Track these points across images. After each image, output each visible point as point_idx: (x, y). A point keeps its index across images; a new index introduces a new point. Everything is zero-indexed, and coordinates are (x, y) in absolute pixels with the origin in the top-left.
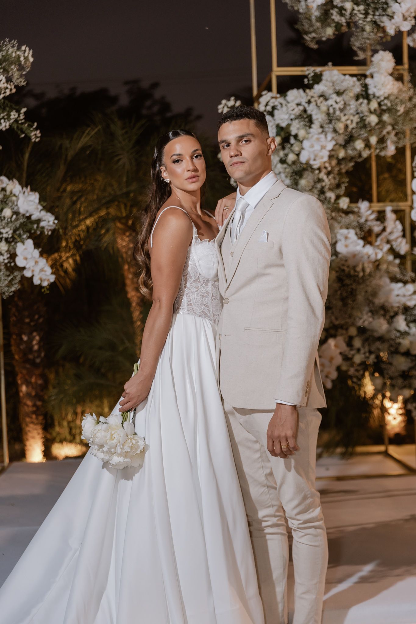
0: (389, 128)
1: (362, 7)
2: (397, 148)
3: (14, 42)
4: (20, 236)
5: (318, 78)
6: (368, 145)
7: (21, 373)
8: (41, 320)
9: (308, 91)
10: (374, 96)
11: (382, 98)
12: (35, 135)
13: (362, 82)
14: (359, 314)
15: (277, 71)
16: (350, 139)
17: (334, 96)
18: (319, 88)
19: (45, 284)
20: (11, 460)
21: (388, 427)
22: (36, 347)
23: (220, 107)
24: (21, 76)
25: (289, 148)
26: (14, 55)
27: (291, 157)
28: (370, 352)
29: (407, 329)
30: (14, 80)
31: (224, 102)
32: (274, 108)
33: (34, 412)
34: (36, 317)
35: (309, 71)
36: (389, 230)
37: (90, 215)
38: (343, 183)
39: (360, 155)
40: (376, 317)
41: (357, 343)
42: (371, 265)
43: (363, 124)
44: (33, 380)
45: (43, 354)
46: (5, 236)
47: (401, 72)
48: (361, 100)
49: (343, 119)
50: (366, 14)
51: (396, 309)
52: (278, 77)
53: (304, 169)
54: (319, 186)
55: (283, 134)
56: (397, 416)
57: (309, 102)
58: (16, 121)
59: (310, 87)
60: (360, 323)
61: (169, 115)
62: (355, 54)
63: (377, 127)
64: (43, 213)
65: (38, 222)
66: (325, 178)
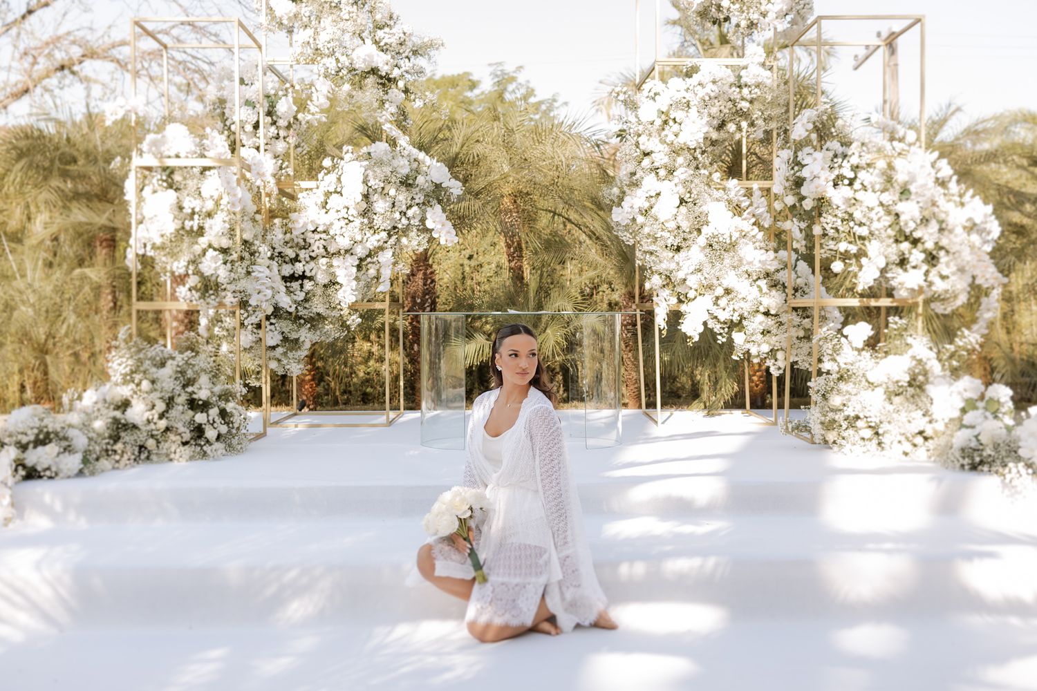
2: (765, 132)
4: (430, 202)
5: (697, 68)
6: (739, 128)
9: (686, 80)
10: (747, 85)
11: (753, 88)
13: (736, 72)
14: (726, 276)
15: (660, 61)
16: (723, 124)
17: (710, 85)
18: (697, 77)
19: (449, 244)
25: (669, 129)
27: (670, 137)
28: (734, 311)
29: (768, 291)
32: (656, 94)
36: (754, 205)
39: (733, 138)
40: (741, 280)
41: (723, 302)
42: (738, 233)
43: (735, 109)
46: (418, 201)
48: (734, 88)
49: (717, 104)
51: (759, 274)
52: (660, 66)
53: (681, 148)
54: (695, 163)
55: (663, 117)
57: (687, 90)
59: (689, 76)
60: (726, 284)
64: (453, 181)
65: (446, 190)
66: (699, 156)
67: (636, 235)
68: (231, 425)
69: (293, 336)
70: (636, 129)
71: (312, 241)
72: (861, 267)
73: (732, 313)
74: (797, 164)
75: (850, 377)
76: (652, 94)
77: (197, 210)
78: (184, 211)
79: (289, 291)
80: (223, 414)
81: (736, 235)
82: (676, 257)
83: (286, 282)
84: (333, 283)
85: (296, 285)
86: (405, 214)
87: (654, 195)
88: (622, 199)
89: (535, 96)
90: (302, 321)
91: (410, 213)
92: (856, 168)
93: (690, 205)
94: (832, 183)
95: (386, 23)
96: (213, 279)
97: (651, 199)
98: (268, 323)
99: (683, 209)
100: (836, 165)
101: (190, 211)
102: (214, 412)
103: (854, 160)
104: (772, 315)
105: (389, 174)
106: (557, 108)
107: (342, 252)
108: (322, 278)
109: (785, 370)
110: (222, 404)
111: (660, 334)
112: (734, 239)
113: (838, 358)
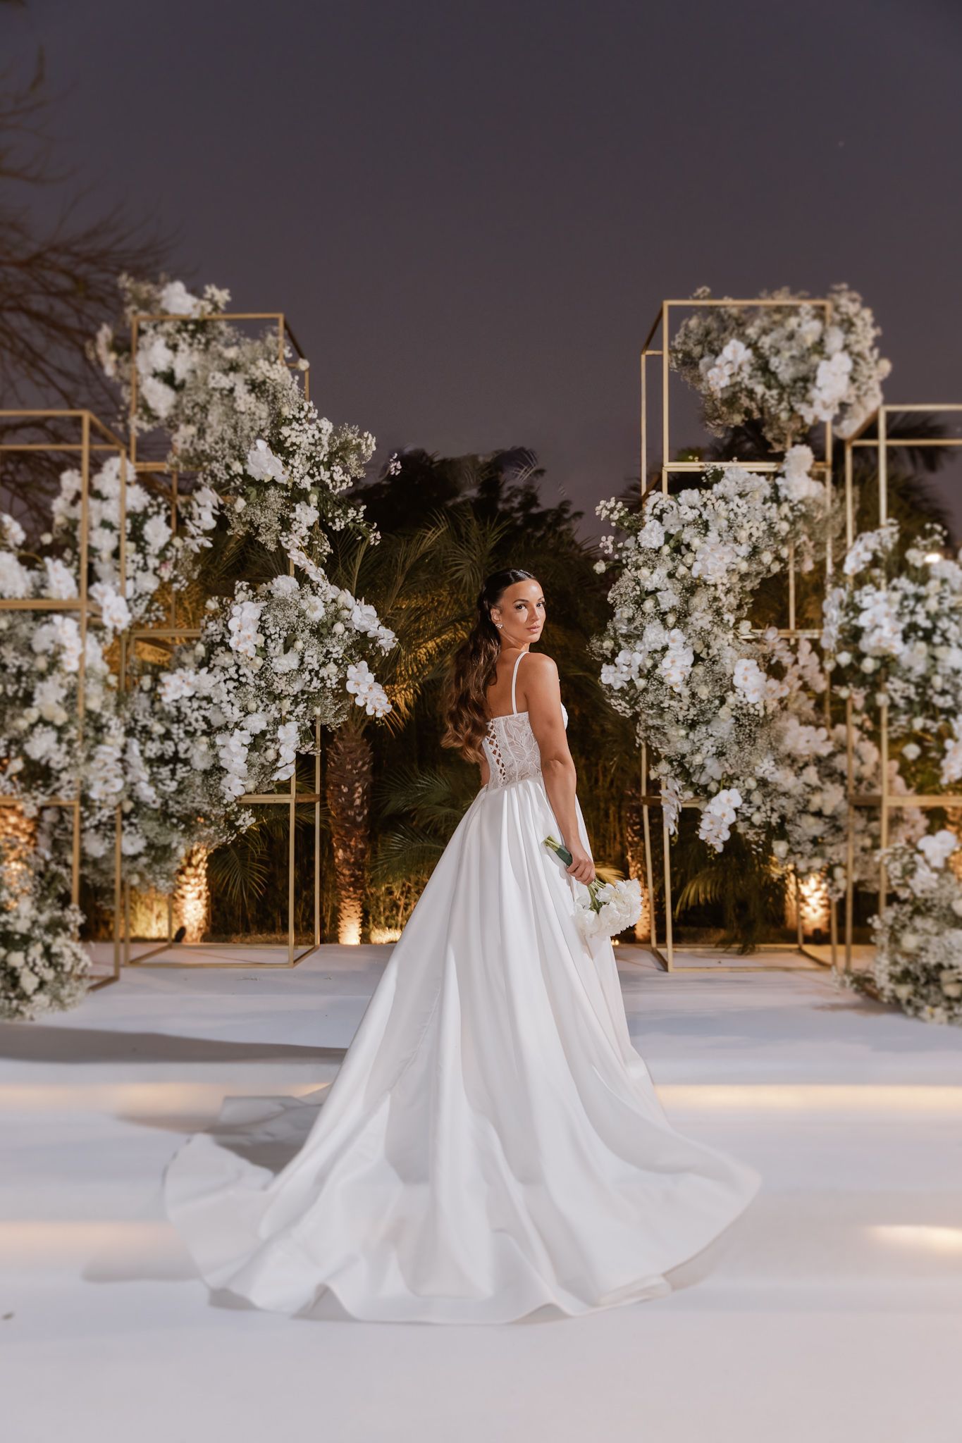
0: (804, 538)
1: (775, 392)
2: (815, 563)
3: (356, 428)
4: (351, 657)
5: (718, 476)
6: (778, 558)
7: (338, 833)
8: (365, 769)
9: (703, 492)
10: (786, 500)
11: (796, 502)
12: (375, 538)
13: (770, 481)
14: (759, 762)
15: (670, 467)
16: (755, 552)
17: (737, 499)
18: (718, 488)
19: (379, 715)
20: (322, 942)
21: (806, 922)
22: (358, 802)
23: (598, 508)
24: (360, 467)
25: (681, 560)
26: (354, 442)
27: (682, 570)
28: (773, 810)
29: (819, 783)
30: (352, 471)
31: (602, 502)
32: (663, 511)
33: (352, 884)
34: (360, 764)
35: (709, 466)
36: (801, 663)
37: (431, 638)
38: (746, 604)
39: (769, 571)
40: (780, 767)
41: (757, 798)
42: (775, 704)
43: (771, 532)
44: (352, 843)
45: (366, 812)
46: (335, 656)
47: (823, 470)
48: (769, 504)
49: (747, 526)
50: (780, 400)
51: (806, 759)
52: (669, 473)
53: (697, 586)
54: (715, 605)
55: (672, 543)
56: (817, 907)
57: (705, 505)
58: (353, 520)
59: (708, 486)
60: (759, 773)
61: (534, 510)
62: (769, 445)
63: (790, 536)
64: (382, 629)
65: (374, 640)
66: (722, 596)
67: (636, 703)
68: (59, 969)
69: (162, 841)
70: (634, 559)
71: (188, 711)
72: (944, 752)
73: (769, 813)
74: (854, 608)
75: (929, 910)
76: (657, 511)
77: (25, 668)
78: (9, 671)
79: (154, 781)
80: (47, 953)
81: (773, 706)
82: (691, 736)
83: (151, 767)
84: (217, 770)
85: (165, 771)
86: (317, 673)
87: (659, 649)
88: (614, 654)
89: (538, 505)
90: (175, 821)
91: (323, 673)
92: (933, 617)
93: (707, 663)
94: (899, 636)
95: (294, 416)
96: (43, 762)
97: (655, 655)
98: (125, 823)
99: (700, 670)
100: (906, 611)
101: (14, 670)
102: (36, 951)
103: (932, 605)
104: (827, 817)
105: (294, 619)
106: (567, 521)
107: (231, 726)
108: (201, 761)
109: (845, 893)
110: (48, 939)
111: (671, 842)
112: (770, 711)
113: (911, 882)
